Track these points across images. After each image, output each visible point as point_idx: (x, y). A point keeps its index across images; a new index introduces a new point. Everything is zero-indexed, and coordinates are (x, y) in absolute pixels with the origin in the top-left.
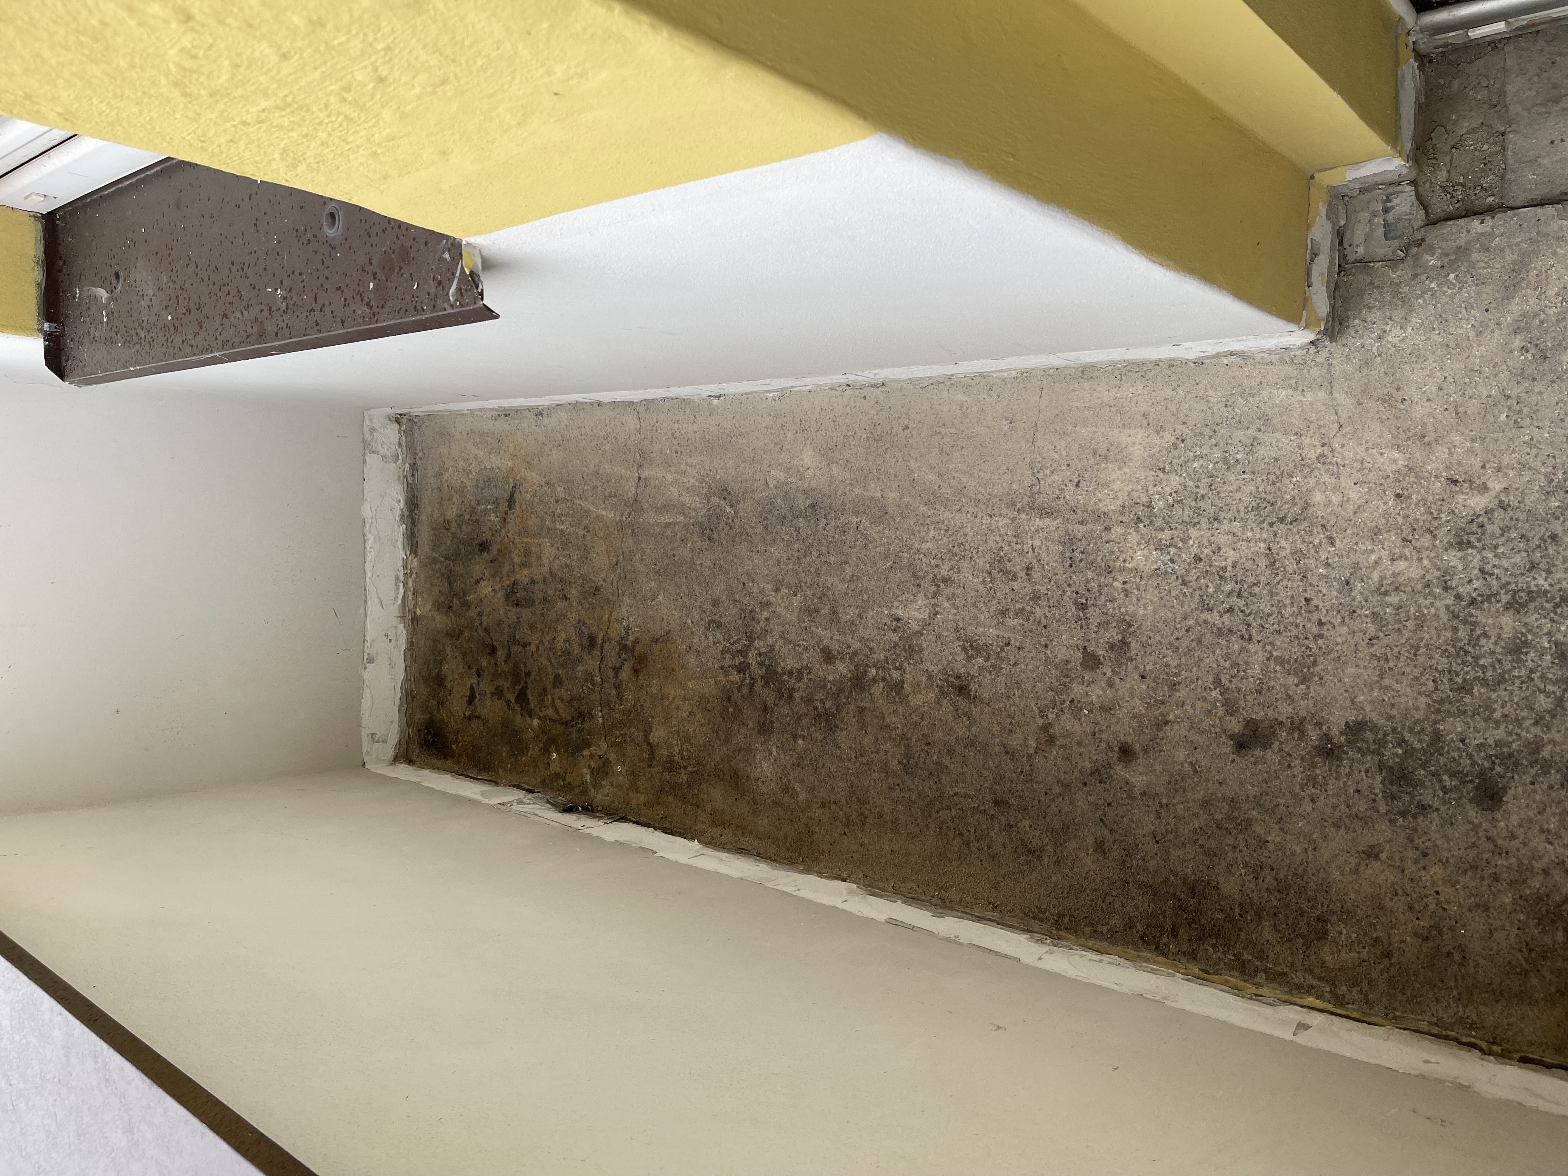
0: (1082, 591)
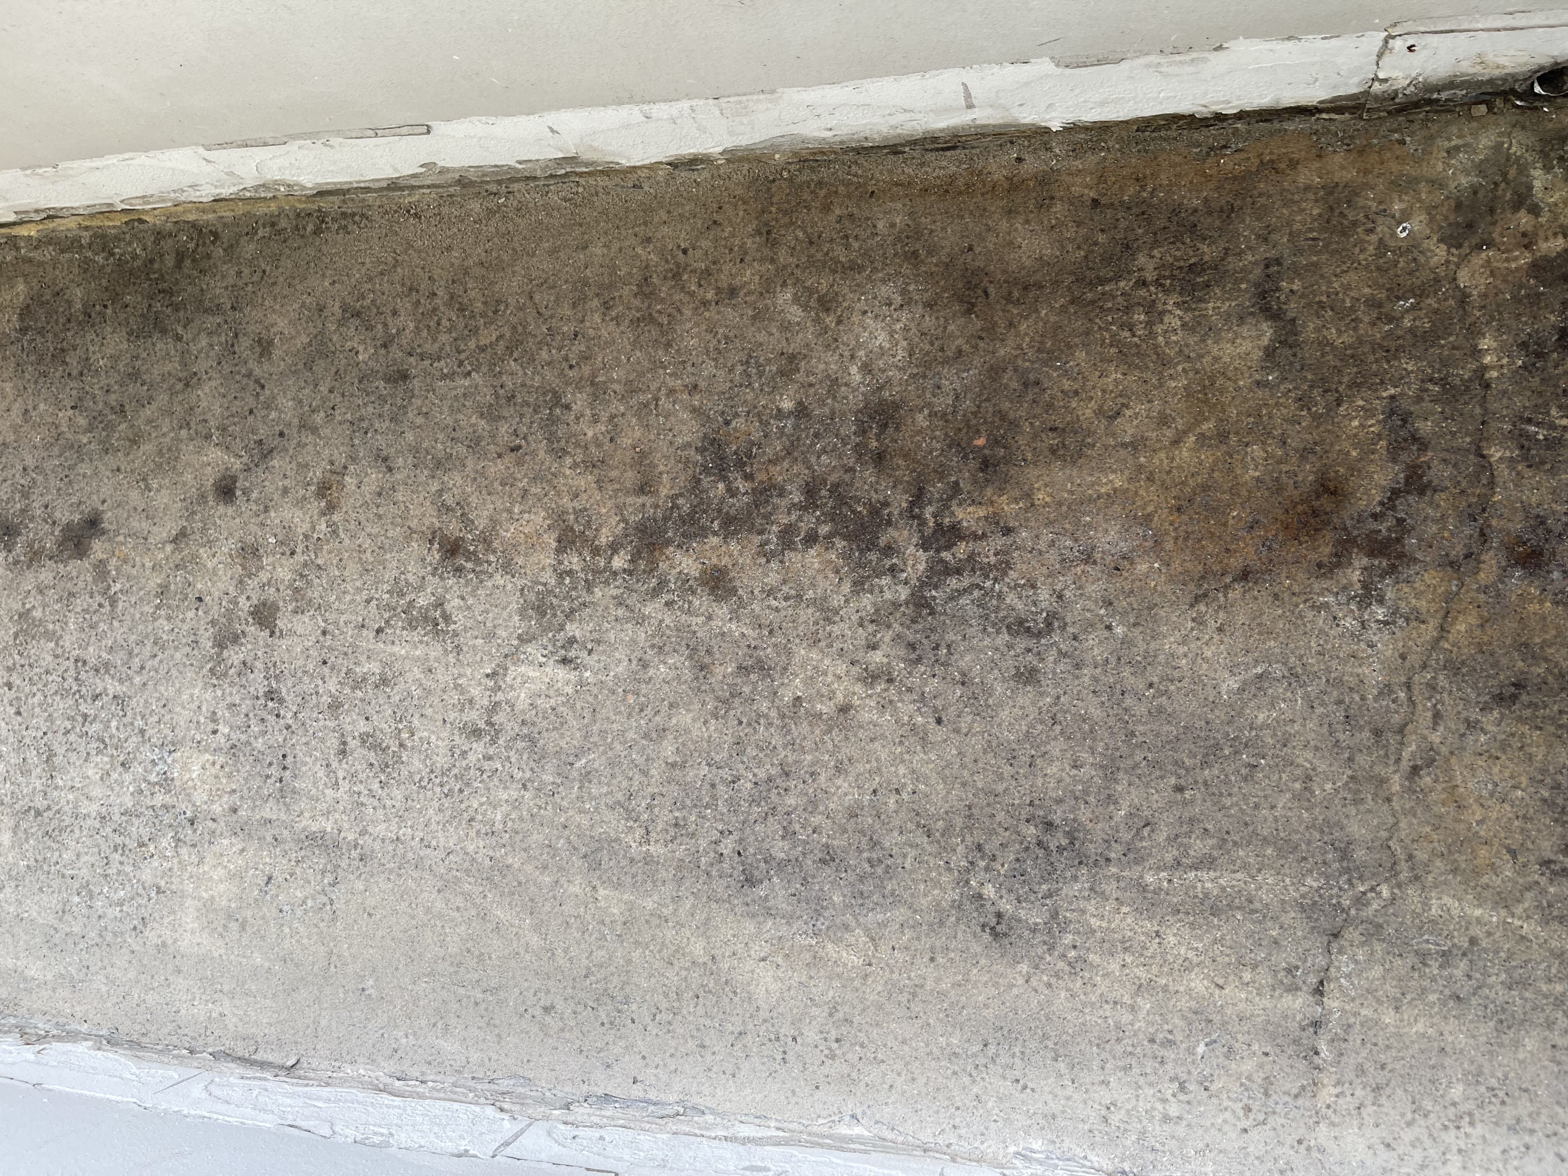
0: (272, 719)
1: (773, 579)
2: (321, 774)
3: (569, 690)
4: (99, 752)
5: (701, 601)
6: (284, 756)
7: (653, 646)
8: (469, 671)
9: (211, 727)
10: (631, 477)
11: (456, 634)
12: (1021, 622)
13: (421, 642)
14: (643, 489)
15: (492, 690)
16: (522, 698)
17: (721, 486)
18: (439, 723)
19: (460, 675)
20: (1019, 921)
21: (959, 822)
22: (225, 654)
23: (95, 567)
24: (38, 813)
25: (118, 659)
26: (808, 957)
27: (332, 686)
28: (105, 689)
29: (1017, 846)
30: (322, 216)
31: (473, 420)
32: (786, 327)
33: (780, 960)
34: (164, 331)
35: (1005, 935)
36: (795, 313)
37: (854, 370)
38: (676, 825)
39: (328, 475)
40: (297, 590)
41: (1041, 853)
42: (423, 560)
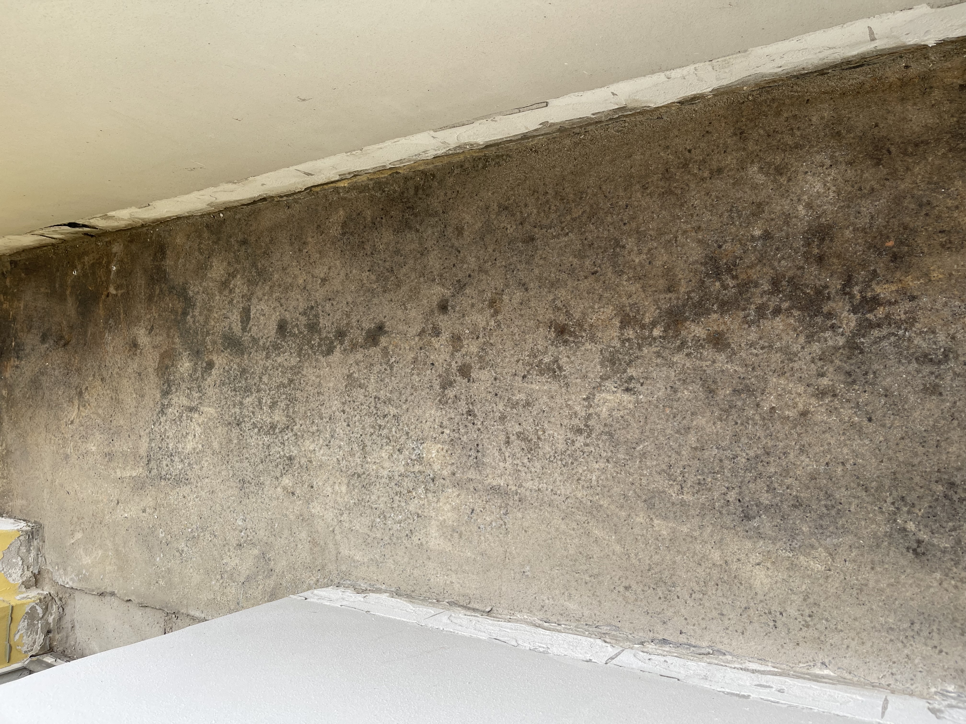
0: (470, 425)
1: (753, 337)
2: (497, 454)
3: (631, 406)
4: (387, 444)
5: (708, 352)
6: (478, 445)
7: (679, 380)
8: (573, 397)
9: (441, 430)
10: (662, 283)
11: (565, 377)
12: (926, 356)
13: (547, 382)
14: (669, 290)
15: (587, 407)
16: (604, 411)
17: (718, 284)
18: (559, 426)
19: (569, 400)
20: (933, 545)
21: (887, 482)
22: (446, 392)
23: (382, 350)
24: (359, 476)
25: (395, 396)
26: (787, 563)
27: (501, 407)
28: (389, 412)
29: (930, 498)
30: (486, 159)
31: (571, 259)
32: (755, 187)
33: (769, 565)
34: (410, 228)
35: (924, 554)
36: (760, 178)
37: (800, 208)
38: (699, 483)
39: (494, 295)
40: (480, 357)
41: (947, 502)
42: (546, 337)
